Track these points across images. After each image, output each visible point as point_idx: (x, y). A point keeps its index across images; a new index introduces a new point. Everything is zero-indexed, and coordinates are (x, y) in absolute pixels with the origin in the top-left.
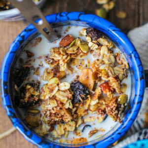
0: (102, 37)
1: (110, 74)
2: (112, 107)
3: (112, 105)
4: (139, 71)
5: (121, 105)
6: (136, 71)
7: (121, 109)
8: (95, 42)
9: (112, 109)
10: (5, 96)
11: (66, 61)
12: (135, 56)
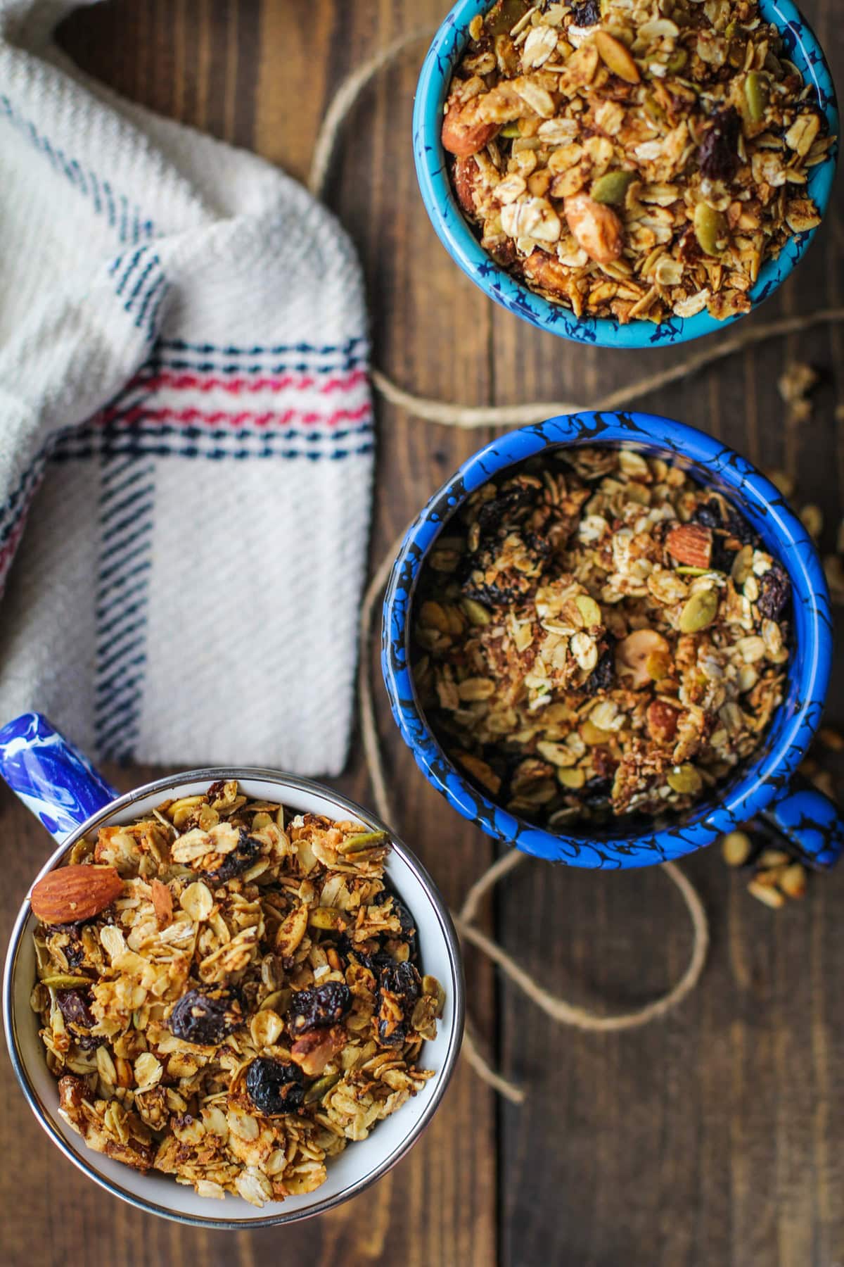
0: (778, 624)
1: (708, 700)
2: (647, 761)
3: (653, 759)
4: (784, 758)
5: (666, 784)
6: (778, 752)
7: (653, 792)
8: (757, 617)
9: (643, 766)
10: (429, 519)
11: (629, 591)
12: (807, 717)
